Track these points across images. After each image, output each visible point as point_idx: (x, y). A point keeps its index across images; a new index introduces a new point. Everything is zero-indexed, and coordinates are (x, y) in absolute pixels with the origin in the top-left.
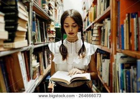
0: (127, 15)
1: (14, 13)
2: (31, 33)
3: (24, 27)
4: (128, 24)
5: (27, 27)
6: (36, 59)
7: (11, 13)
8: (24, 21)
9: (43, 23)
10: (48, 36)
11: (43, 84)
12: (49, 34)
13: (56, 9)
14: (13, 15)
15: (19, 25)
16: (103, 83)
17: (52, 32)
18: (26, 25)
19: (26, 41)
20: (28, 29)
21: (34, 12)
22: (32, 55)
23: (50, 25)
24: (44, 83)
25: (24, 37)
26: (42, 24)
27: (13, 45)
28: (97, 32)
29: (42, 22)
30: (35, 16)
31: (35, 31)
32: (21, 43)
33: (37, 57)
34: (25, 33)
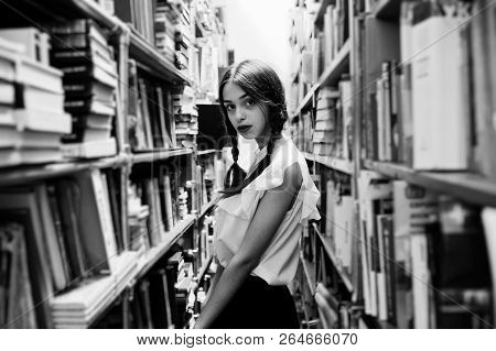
0: (385, 66)
1: (82, 69)
2: (126, 121)
3: (106, 103)
4: (387, 92)
5: (114, 104)
6: (137, 195)
7: (77, 69)
8: (108, 88)
9: (159, 90)
10: (175, 131)
11: (161, 276)
12: (176, 123)
13: (200, 45)
14: (79, 73)
15: (95, 98)
16: (339, 269)
17: (186, 119)
18: (112, 98)
19: (113, 140)
20: (116, 109)
21: (133, 62)
22: (129, 182)
23: (180, 96)
24: (163, 271)
25: (105, 130)
26: (156, 94)
27: (80, 149)
28: (327, 118)
29: (156, 86)
30: (134, 71)
31: (134, 114)
32: (98, 145)
33: (140, 191)
34: (110, 120)
